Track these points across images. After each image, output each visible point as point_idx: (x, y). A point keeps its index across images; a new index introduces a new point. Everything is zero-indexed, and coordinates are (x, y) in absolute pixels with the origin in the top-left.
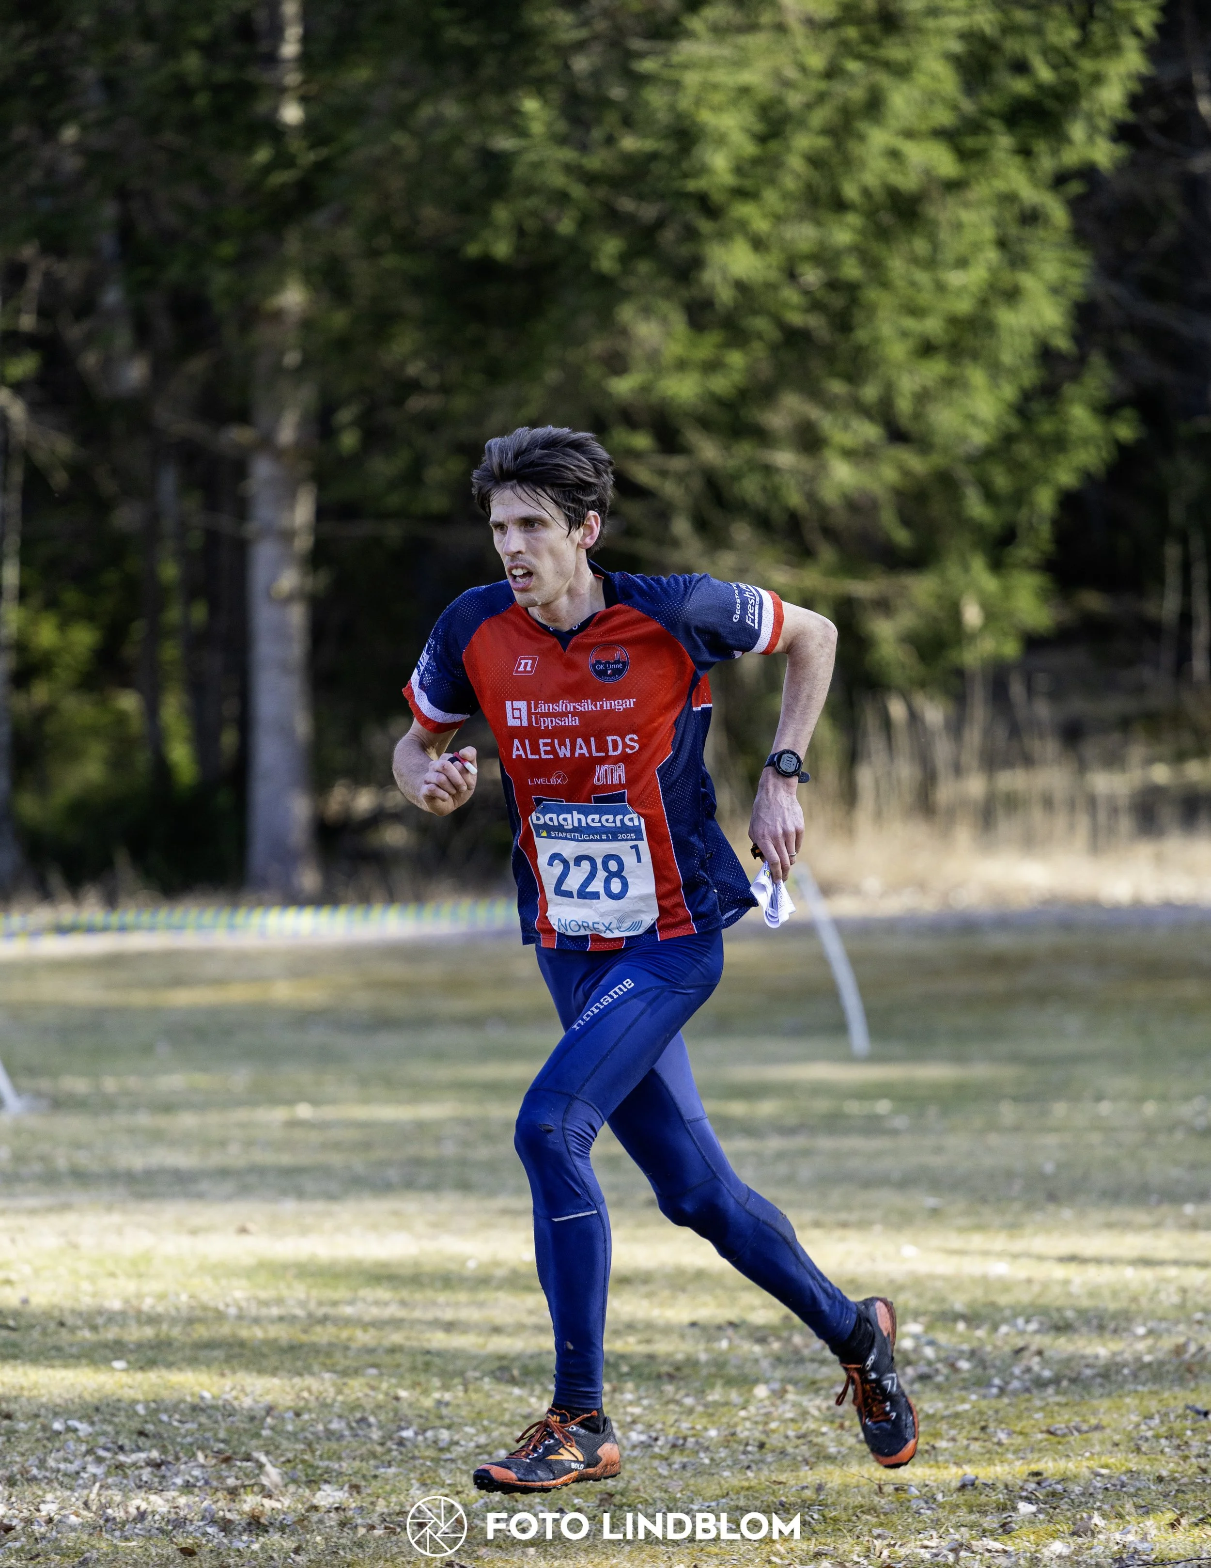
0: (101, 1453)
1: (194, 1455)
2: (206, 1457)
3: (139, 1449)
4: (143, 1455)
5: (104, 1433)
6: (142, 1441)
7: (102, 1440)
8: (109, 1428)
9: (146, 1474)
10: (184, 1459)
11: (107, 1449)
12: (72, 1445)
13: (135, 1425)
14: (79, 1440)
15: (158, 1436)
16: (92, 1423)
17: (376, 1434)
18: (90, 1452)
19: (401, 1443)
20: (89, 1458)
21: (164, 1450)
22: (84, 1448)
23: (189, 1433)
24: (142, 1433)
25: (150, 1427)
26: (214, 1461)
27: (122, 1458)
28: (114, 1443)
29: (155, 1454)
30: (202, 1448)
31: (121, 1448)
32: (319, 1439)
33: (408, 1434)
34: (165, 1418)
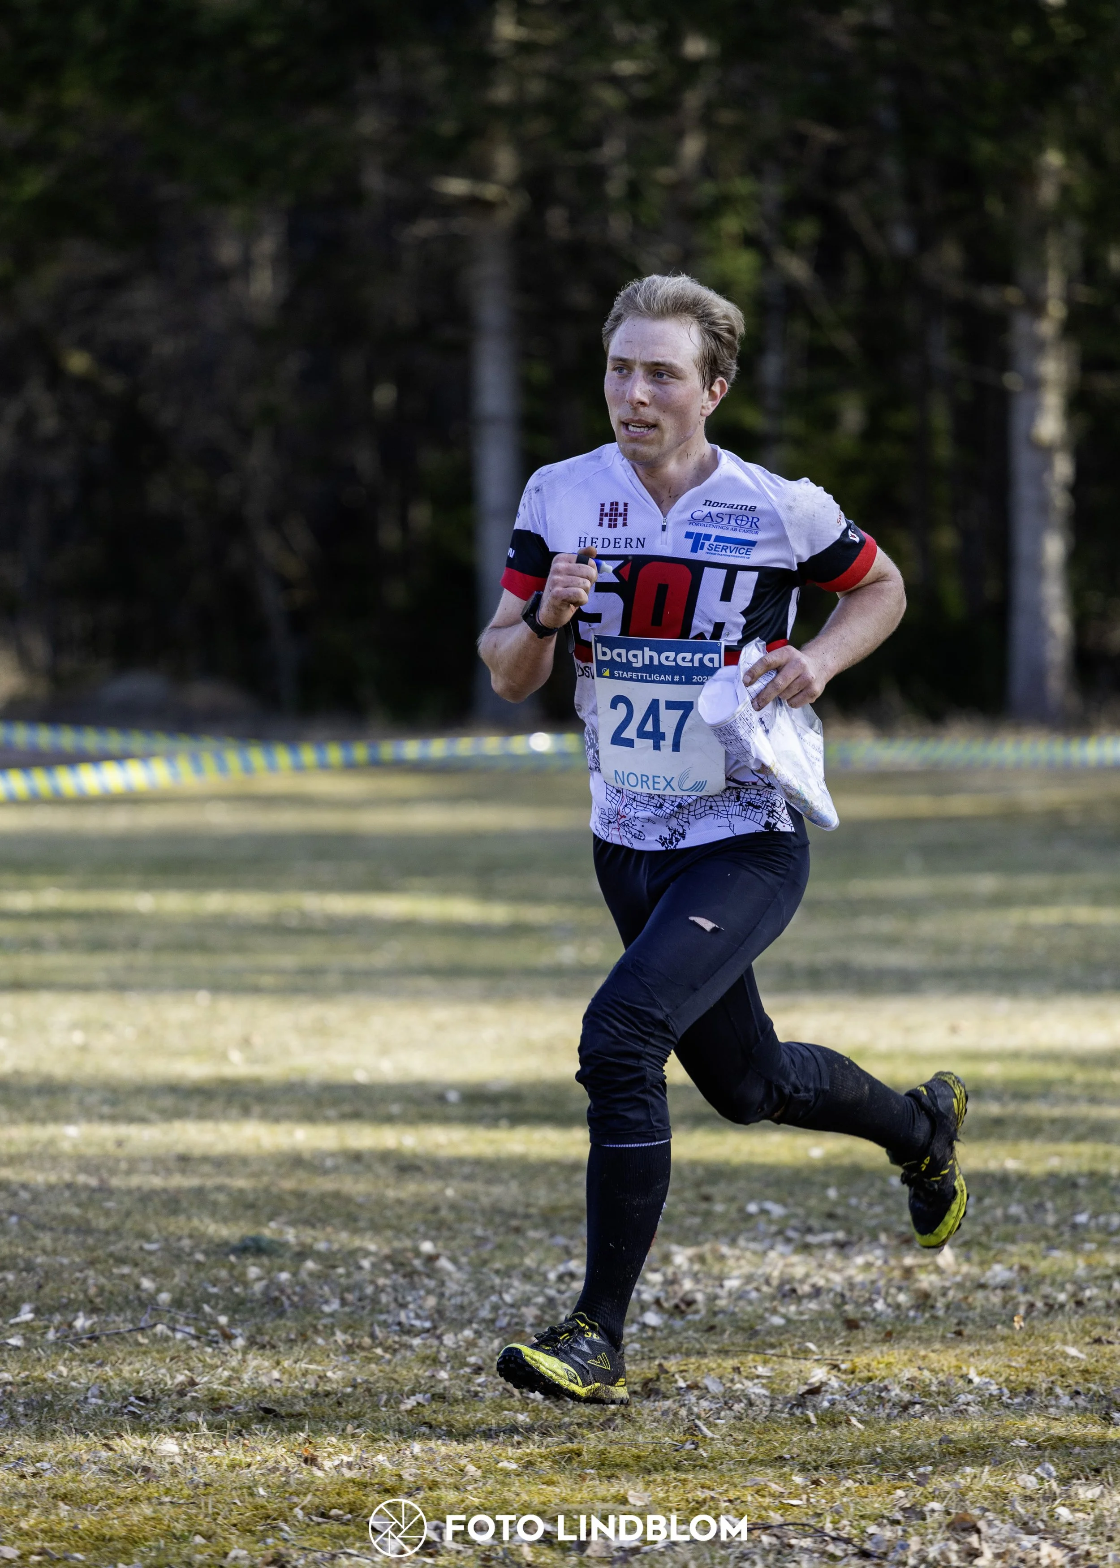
0: (791, 1234)
1: (875, 1238)
2: (889, 1237)
3: (825, 1230)
4: (828, 1237)
5: (795, 1216)
6: (830, 1224)
7: (794, 1222)
8: (800, 1211)
9: (830, 1255)
10: (866, 1239)
11: (795, 1229)
12: (762, 1226)
13: (826, 1208)
14: (770, 1222)
15: (846, 1218)
16: (785, 1205)
17: (1051, 1219)
18: (780, 1232)
19: (1075, 1227)
20: (780, 1238)
21: (849, 1232)
22: (773, 1228)
23: (876, 1216)
24: (831, 1216)
25: (840, 1211)
26: (894, 1242)
27: (811, 1239)
28: (804, 1222)
29: (841, 1235)
30: (886, 1230)
31: (809, 1230)
32: (996, 1223)
33: (1082, 1218)
34: (853, 1201)
